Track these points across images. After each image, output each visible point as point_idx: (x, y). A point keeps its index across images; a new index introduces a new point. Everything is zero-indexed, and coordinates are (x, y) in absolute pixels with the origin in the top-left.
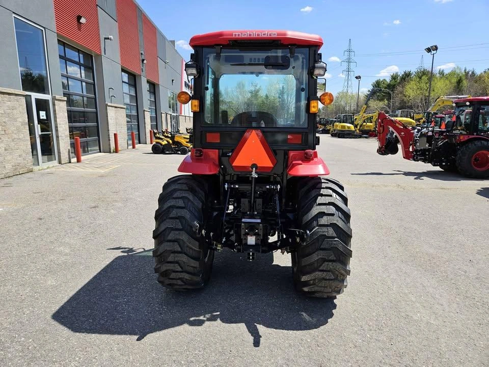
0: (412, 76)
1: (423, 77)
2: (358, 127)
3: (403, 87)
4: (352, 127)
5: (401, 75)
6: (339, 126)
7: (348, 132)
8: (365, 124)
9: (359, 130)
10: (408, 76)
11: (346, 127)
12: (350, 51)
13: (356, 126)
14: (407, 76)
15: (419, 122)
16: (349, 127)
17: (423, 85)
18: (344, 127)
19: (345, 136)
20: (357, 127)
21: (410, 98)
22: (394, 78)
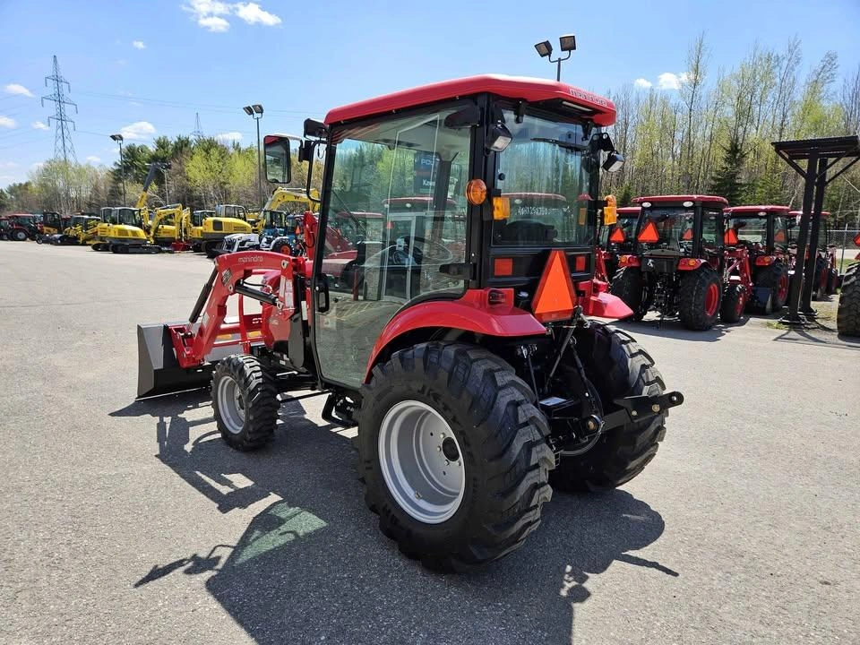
0: (192, 146)
1: (212, 151)
2: (152, 233)
3: (180, 163)
4: (142, 234)
5: (173, 143)
6: (113, 231)
7: (134, 242)
8: (160, 226)
9: (153, 237)
10: (186, 145)
11: (130, 233)
12: (57, 80)
13: (147, 231)
14: (183, 145)
15: (255, 226)
16: (134, 233)
17: (213, 163)
18: (125, 232)
19: (130, 250)
20: (149, 233)
21: (197, 184)
22: (162, 144)
